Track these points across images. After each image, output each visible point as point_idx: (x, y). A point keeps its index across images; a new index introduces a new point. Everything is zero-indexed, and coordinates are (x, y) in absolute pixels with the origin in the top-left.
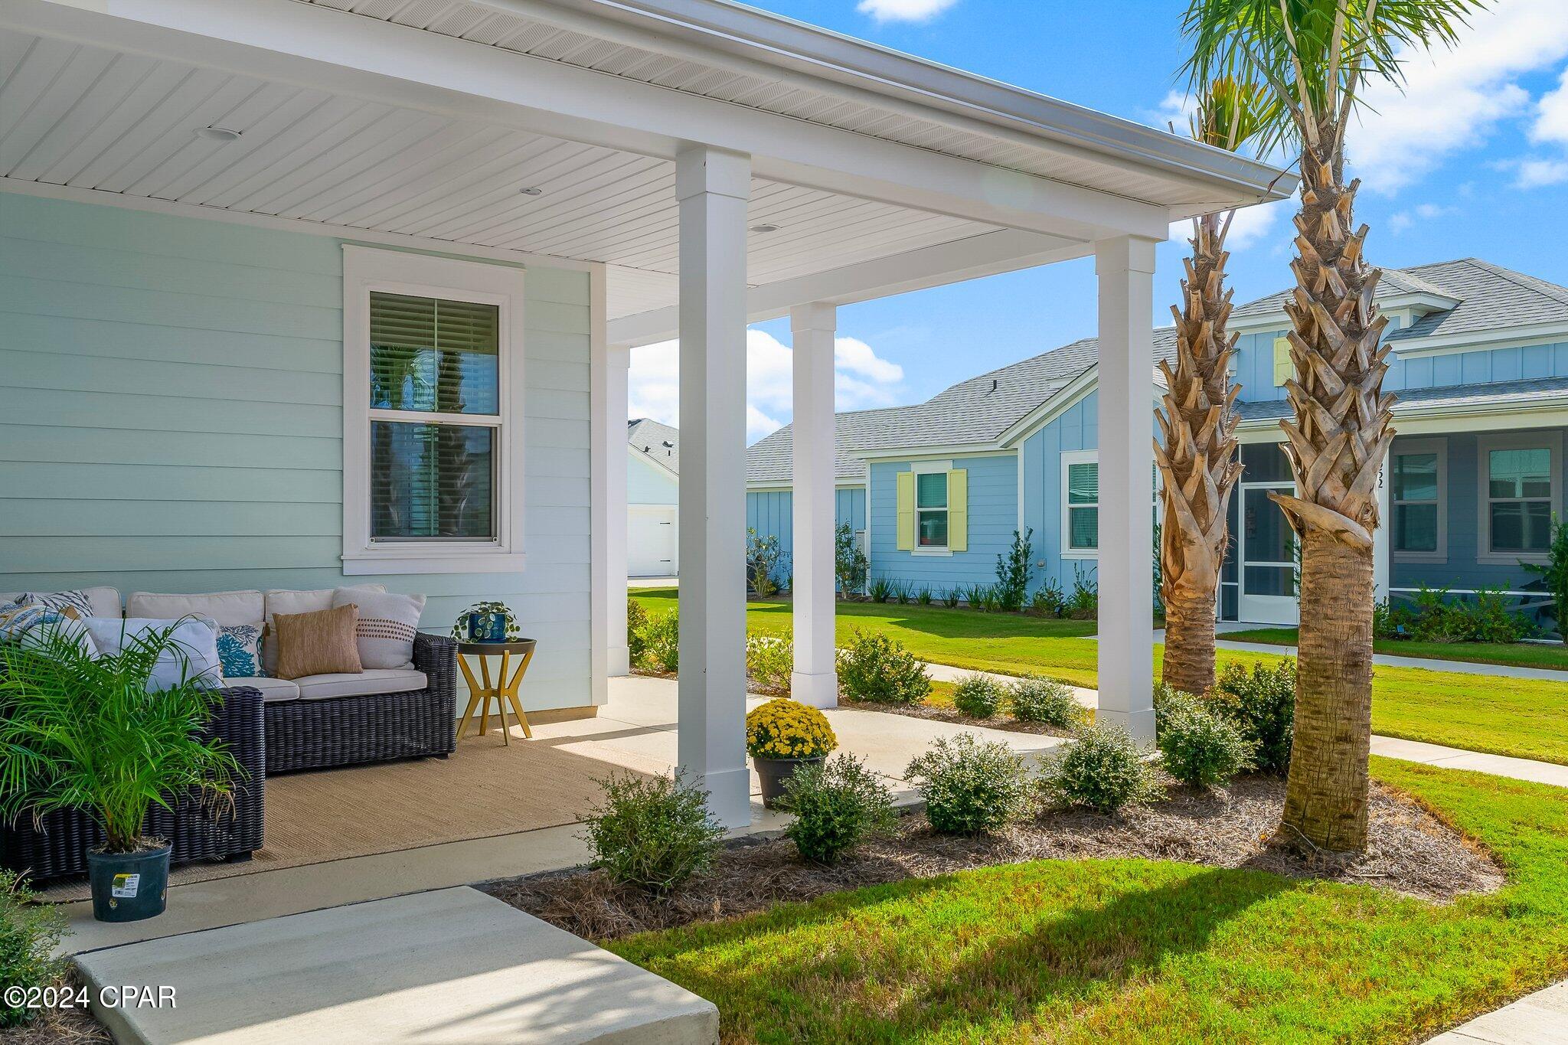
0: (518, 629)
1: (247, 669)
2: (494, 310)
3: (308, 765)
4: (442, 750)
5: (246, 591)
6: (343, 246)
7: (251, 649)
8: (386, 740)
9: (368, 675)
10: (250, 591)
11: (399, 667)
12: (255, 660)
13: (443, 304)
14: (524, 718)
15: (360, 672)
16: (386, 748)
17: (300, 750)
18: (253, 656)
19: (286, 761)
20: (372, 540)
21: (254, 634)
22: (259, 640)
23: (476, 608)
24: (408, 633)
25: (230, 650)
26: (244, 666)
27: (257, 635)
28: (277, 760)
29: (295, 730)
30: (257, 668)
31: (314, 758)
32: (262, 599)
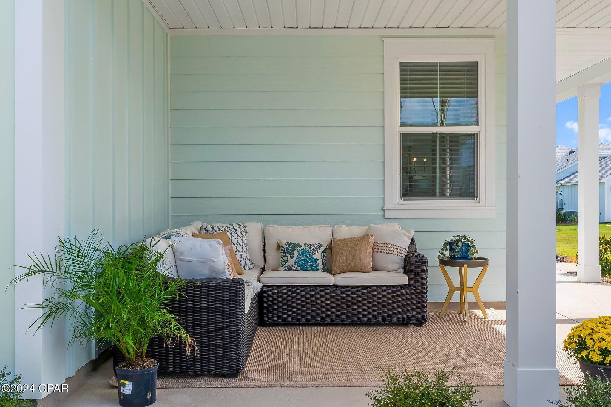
0: (477, 252)
1: (314, 267)
2: (475, 65)
3: (339, 322)
4: (420, 322)
5: (322, 226)
6: (384, 39)
7: (318, 256)
8: (383, 312)
9: (374, 274)
10: (325, 226)
11: (394, 271)
12: (320, 262)
13: (443, 65)
14: (482, 306)
15: (370, 272)
16: (383, 317)
17: (335, 313)
18: (318, 260)
19: (326, 318)
20: (401, 199)
21: (321, 248)
22: (323, 251)
23: (454, 239)
24: (401, 252)
25: (306, 256)
26: (313, 265)
27: (322, 249)
28: (321, 317)
29: (331, 302)
30: (321, 267)
31: (341, 318)
32: (331, 230)
